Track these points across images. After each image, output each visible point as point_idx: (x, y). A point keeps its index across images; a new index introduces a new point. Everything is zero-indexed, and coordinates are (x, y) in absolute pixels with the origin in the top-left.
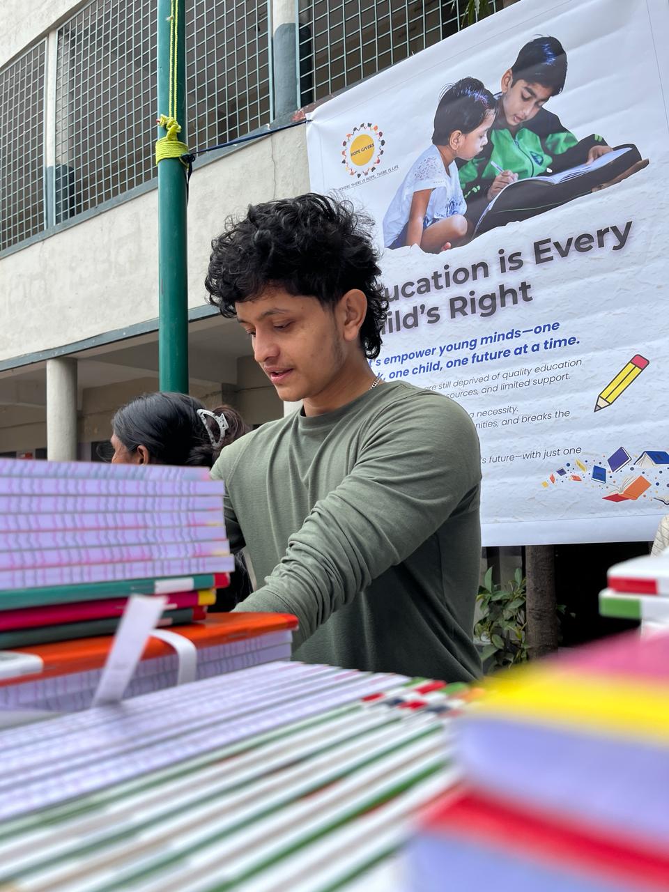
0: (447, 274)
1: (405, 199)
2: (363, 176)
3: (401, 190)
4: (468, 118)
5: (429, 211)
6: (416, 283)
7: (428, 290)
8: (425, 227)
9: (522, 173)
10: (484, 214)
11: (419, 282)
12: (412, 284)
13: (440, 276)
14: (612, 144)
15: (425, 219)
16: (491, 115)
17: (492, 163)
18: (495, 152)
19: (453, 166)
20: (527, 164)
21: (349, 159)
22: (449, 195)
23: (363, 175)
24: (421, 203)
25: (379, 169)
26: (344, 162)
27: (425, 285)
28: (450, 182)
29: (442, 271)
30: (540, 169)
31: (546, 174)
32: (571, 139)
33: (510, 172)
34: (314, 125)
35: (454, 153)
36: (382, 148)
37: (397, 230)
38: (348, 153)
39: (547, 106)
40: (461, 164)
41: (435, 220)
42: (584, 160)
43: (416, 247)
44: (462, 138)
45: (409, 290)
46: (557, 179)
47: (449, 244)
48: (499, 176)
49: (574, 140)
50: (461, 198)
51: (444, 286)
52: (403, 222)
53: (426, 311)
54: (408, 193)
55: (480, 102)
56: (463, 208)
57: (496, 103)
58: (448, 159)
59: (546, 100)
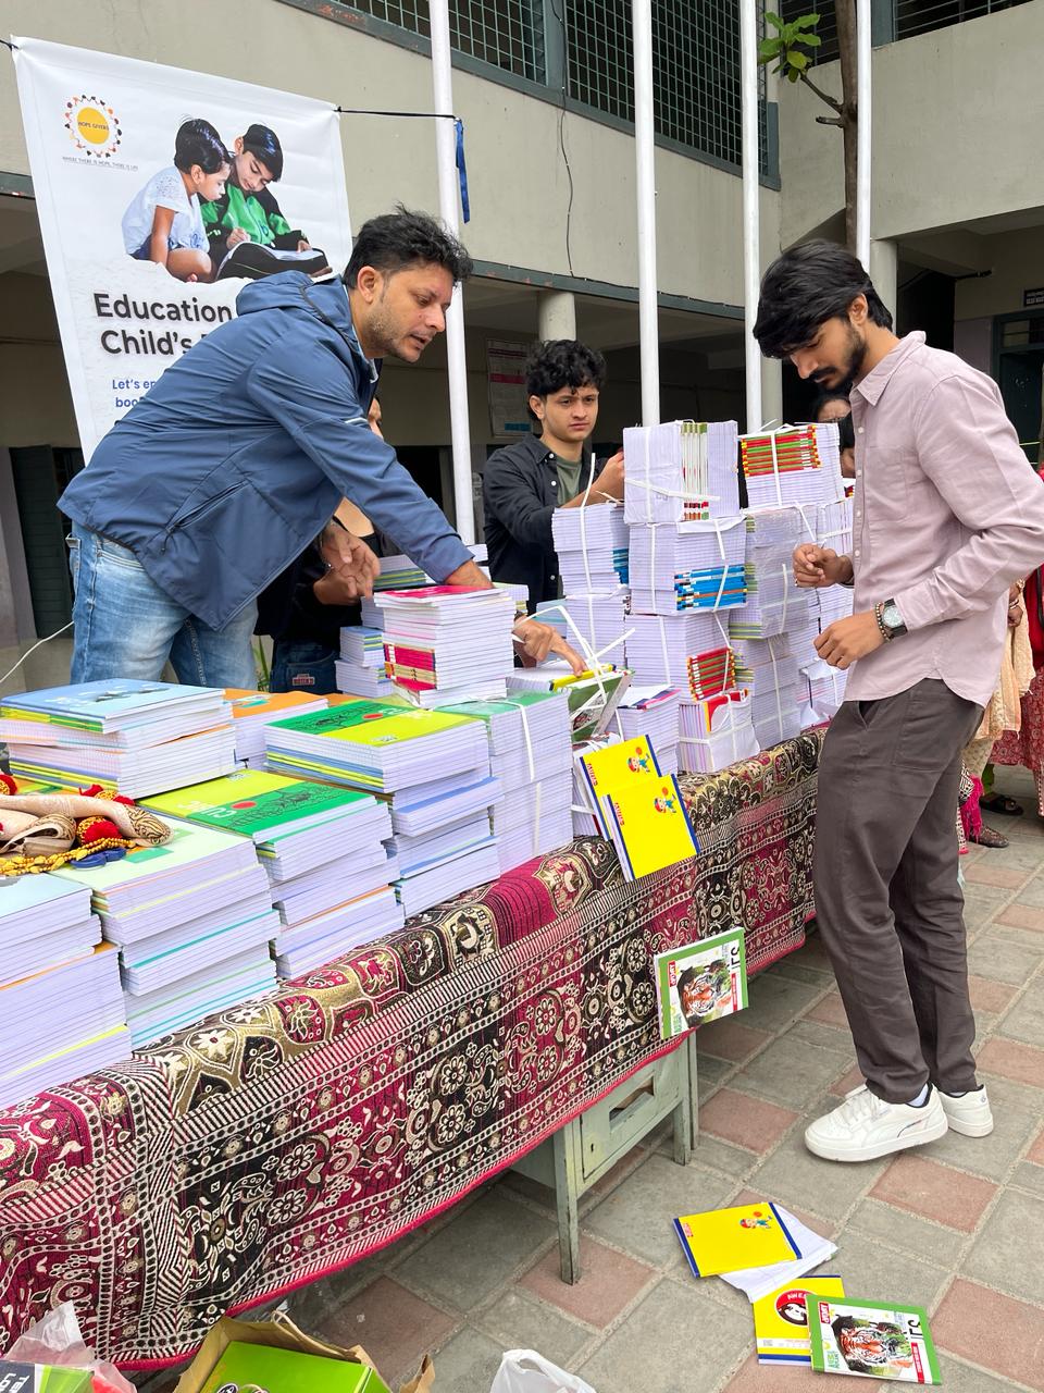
0: (196, 307)
1: (146, 207)
2: (93, 157)
3: (141, 195)
4: (207, 159)
5: (172, 232)
6: (165, 307)
7: (178, 318)
8: (170, 249)
9: (254, 237)
10: (225, 260)
11: (169, 306)
12: (161, 306)
13: (189, 307)
14: (313, 244)
15: (170, 239)
16: (227, 169)
17: (229, 214)
18: (231, 206)
19: (195, 198)
20: (257, 231)
21: (74, 125)
22: (193, 225)
23: (93, 154)
24: (164, 220)
25: (114, 158)
26: (68, 126)
27: (175, 313)
28: (193, 213)
29: (190, 303)
30: (268, 241)
31: (269, 246)
32: (285, 225)
33: (244, 231)
34: (21, 55)
35: (196, 186)
36: (119, 138)
37: (140, 240)
38: (74, 117)
39: (268, 186)
40: (203, 201)
41: (179, 246)
42: (295, 249)
43: (161, 266)
44: (202, 175)
45: (159, 311)
46: (279, 255)
47: (195, 277)
48: (235, 230)
49: (288, 228)
50: (204, 235)
51: (194, 318)
52: (147, 232)
53: (179, 340)
54: (150, 203)
55: (216, 150)
56: (206, 245)
57: (231, 161)
58: (192, 190)
59: (268, 182)
